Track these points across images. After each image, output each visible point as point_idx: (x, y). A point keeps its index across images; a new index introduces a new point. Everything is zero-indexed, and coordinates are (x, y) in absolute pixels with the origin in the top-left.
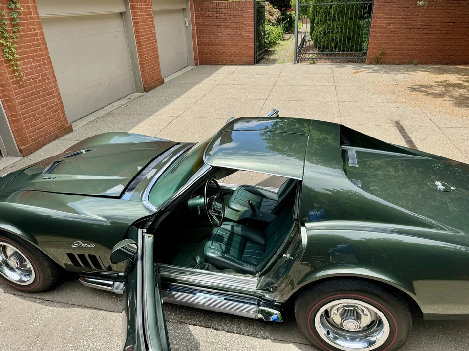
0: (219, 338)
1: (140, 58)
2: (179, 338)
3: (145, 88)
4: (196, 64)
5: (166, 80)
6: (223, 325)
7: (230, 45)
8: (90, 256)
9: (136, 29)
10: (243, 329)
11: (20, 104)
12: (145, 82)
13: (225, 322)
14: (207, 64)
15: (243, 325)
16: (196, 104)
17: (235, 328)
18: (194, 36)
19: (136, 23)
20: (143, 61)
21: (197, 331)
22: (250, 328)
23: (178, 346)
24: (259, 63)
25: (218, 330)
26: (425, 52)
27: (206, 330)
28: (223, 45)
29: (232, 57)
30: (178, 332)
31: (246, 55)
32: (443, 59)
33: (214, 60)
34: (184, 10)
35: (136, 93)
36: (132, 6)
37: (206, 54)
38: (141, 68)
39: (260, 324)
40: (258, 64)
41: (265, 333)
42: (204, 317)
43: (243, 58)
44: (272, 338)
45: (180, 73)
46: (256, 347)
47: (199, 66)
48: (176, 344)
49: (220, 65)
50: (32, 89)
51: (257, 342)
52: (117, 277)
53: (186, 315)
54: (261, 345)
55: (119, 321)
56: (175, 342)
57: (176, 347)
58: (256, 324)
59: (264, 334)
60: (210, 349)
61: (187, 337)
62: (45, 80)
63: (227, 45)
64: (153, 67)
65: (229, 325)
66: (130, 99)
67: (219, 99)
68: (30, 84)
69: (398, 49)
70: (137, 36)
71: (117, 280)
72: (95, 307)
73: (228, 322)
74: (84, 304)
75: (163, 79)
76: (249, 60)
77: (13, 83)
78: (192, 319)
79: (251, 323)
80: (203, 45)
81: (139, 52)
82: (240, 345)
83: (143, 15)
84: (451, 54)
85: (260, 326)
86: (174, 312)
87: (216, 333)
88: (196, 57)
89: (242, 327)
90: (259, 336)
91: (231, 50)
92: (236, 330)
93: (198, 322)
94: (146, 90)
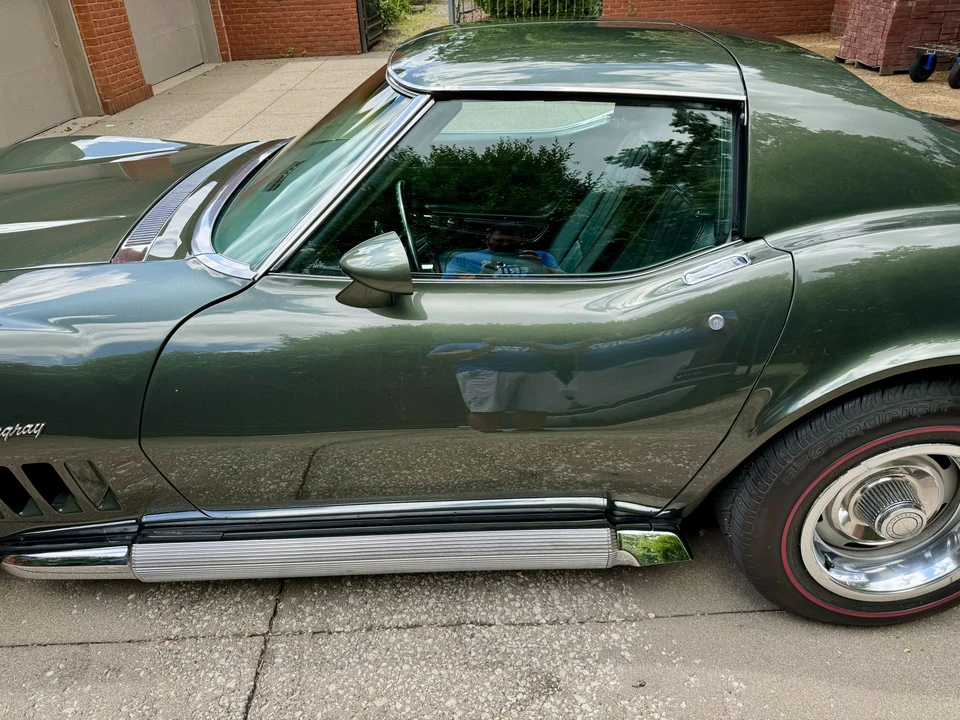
0: (503, 649)
1: (83, 27)
2: (379, 676)
3: (105, 105)
4: (225, 59)
5: (156, 90)
6: (500, 609)
7: (302, 9)
8: (28, 469)
10: (561, 608)
12: (105, 89)
13: (502, 599)
14: (251, 57)
15: (555, 594)
16: (247, 126)
17: (537, 610)
20: (91, 34)
21: (430, 641)
22: (580, 601)
23: (384, 700)
24: (373, 51)
25: (490, 625)
26: (713, 13)
27: (455, 635)
28: (284, 10)
29: (310, 38)
30: (371, 657)
31: (342, 32)
32: (748, 25)
33: (267, 46)
35: (82, 119)
37: (245, 33)
38: (90, 52)
39: (601, 585)
40: (371, 53)
41: (625, 606)
42: (438, 599)
43: (335, 38)
44: (652, 615)
45: (188, 76)
46: (620, 650)
47: (231, 63)
48: (378, 695)
49: (283, 57)
51: (615, 636)
52: (135, 529)
53: (380, 605)
54: (630, 639)
55: (168, 667)
56: (372, 690)
57: (379, 703)
58: (593, 586)
59: (626, 609)
60: (487, 684)
61: (406, 667)
63: (294, 10)
64: (119, 54)
65: (518, 605)
66: (69, 129)
67: (302, 115)
69: (661, 7)
71: (139, 538)
72: (72, 639)
73: (511, 596)
74: (32, 638)
75: (150, 86)
76: (350, 42)
78: (401, 612)
79: (577, 587)
80: (237, 12)
81: (77, 10)
82: (572, 655)
84: (761, 14)
85: (603, 590)
86: (339, 604)
87: (488, 635)
88: (221, 41)
89: (556, 602)
90: (614, 618)
91: (305, 20)
92: (544, 614)
93: (423, 617)
94: (109, 110)
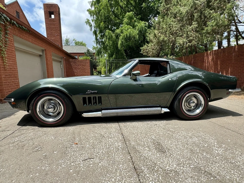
9: (47, 62)
11: (4, 78)
18: (65, 72)
19: (47, 60)
20: (49, 76)
34: (60, 61)
36: (45, 53)
50: (9, 73)
62: (14, 70)
68: (9, 70)
70: (47, 65)
77: (3, 68)
81: (47, 72)
83: (49, 58)
